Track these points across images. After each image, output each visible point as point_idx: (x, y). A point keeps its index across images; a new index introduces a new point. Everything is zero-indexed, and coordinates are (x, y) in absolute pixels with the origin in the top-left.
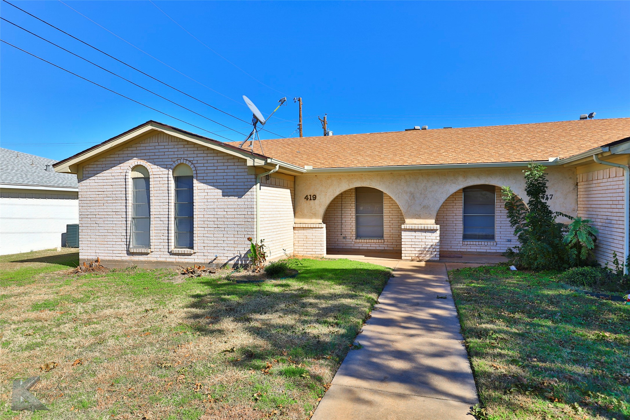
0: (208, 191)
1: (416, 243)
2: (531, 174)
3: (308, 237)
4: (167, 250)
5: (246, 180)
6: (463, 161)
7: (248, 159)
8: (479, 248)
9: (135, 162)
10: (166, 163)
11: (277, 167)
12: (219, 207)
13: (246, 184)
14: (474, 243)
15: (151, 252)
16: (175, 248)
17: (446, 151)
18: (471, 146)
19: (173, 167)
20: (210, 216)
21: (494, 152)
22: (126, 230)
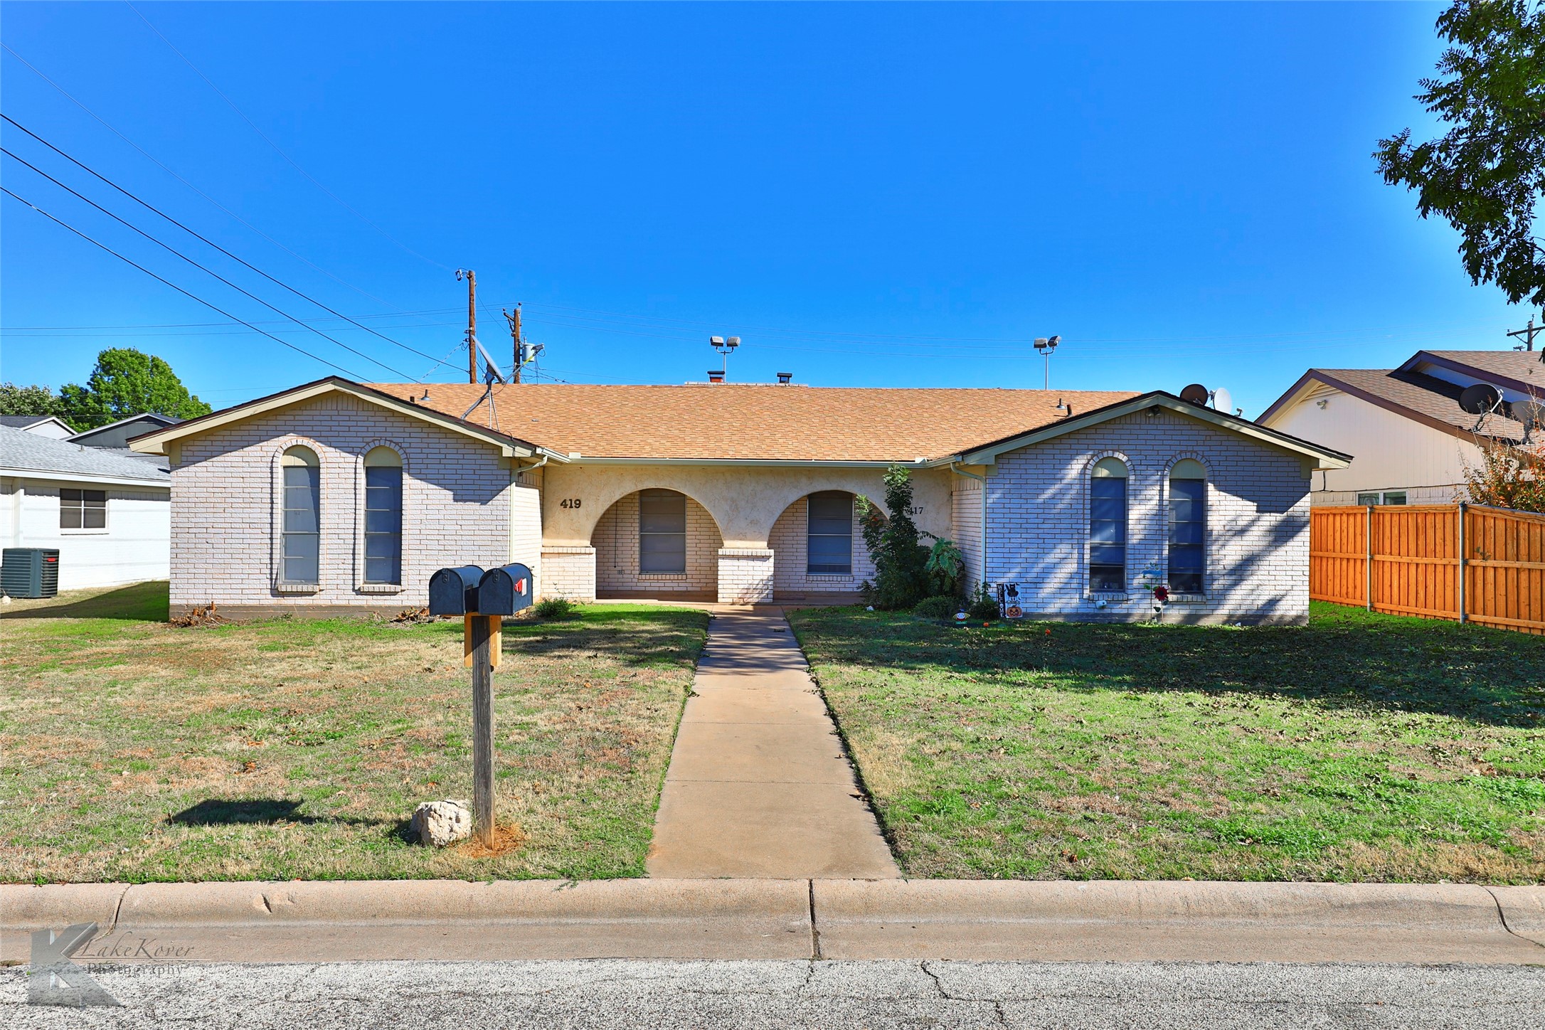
0: (428, 492)
1: (740, 578)
2: (892, 479)
3: (566, 569)
4: (352, 587)
5: (495, 477)
6: (808, 455)
7: (505, 446)
8: (829, 585)
9: (291, 440)
10: (353, 445)
11: (545, 459)
12: (447, 517)
13: (494, 482)
14: (823, 578)
15: (320, 590)
16: (365, 583)
17: (784, 436)
18: (819, 428)
19: (365, 453)
20: (431, 532)
21: (850, 441)
22: (271, 554)
